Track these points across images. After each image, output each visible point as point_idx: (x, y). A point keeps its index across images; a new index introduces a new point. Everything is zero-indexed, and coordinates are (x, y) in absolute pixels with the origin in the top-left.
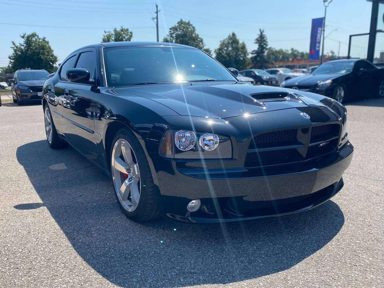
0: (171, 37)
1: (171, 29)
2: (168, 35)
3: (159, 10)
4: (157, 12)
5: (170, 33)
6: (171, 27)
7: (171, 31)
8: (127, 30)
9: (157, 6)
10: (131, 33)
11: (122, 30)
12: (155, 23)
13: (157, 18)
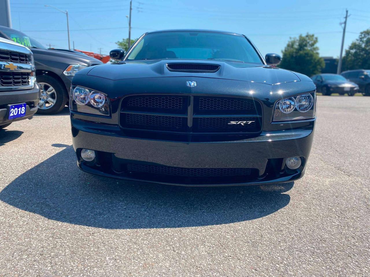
0: (361, 41)
1: (362, 33)
2: (357, 40)
3: (348, 14)
4: (346, 18)
5: (361, 37)
6: (362, 31)
7: (361, 36)
8: (313, 36)
9: (347, 12)
10: (316, 38)
11: (307, 36)
12: (342, 27)
13: (345, 23)
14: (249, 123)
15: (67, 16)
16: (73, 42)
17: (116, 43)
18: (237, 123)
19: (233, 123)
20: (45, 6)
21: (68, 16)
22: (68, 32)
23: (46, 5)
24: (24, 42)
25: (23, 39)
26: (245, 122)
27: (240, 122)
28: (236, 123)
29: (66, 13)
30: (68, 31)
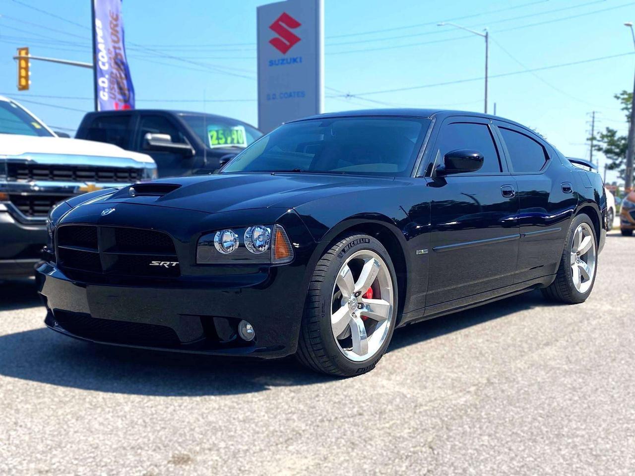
14: (174, 265)
15: (487, 41)
16: (495, 105)
17: (618, 98)
18: (160, 263)
19: (155, 263)
20: (439, 25)
21: (489, 40)
22: (486, 81)
23: (440, 23)
24: (231, 136)
25: (231, 131)
26: (168, 263)
27: (163, 263)
28: (158, 264)
29: (484, 34)
30: (486, 78)
